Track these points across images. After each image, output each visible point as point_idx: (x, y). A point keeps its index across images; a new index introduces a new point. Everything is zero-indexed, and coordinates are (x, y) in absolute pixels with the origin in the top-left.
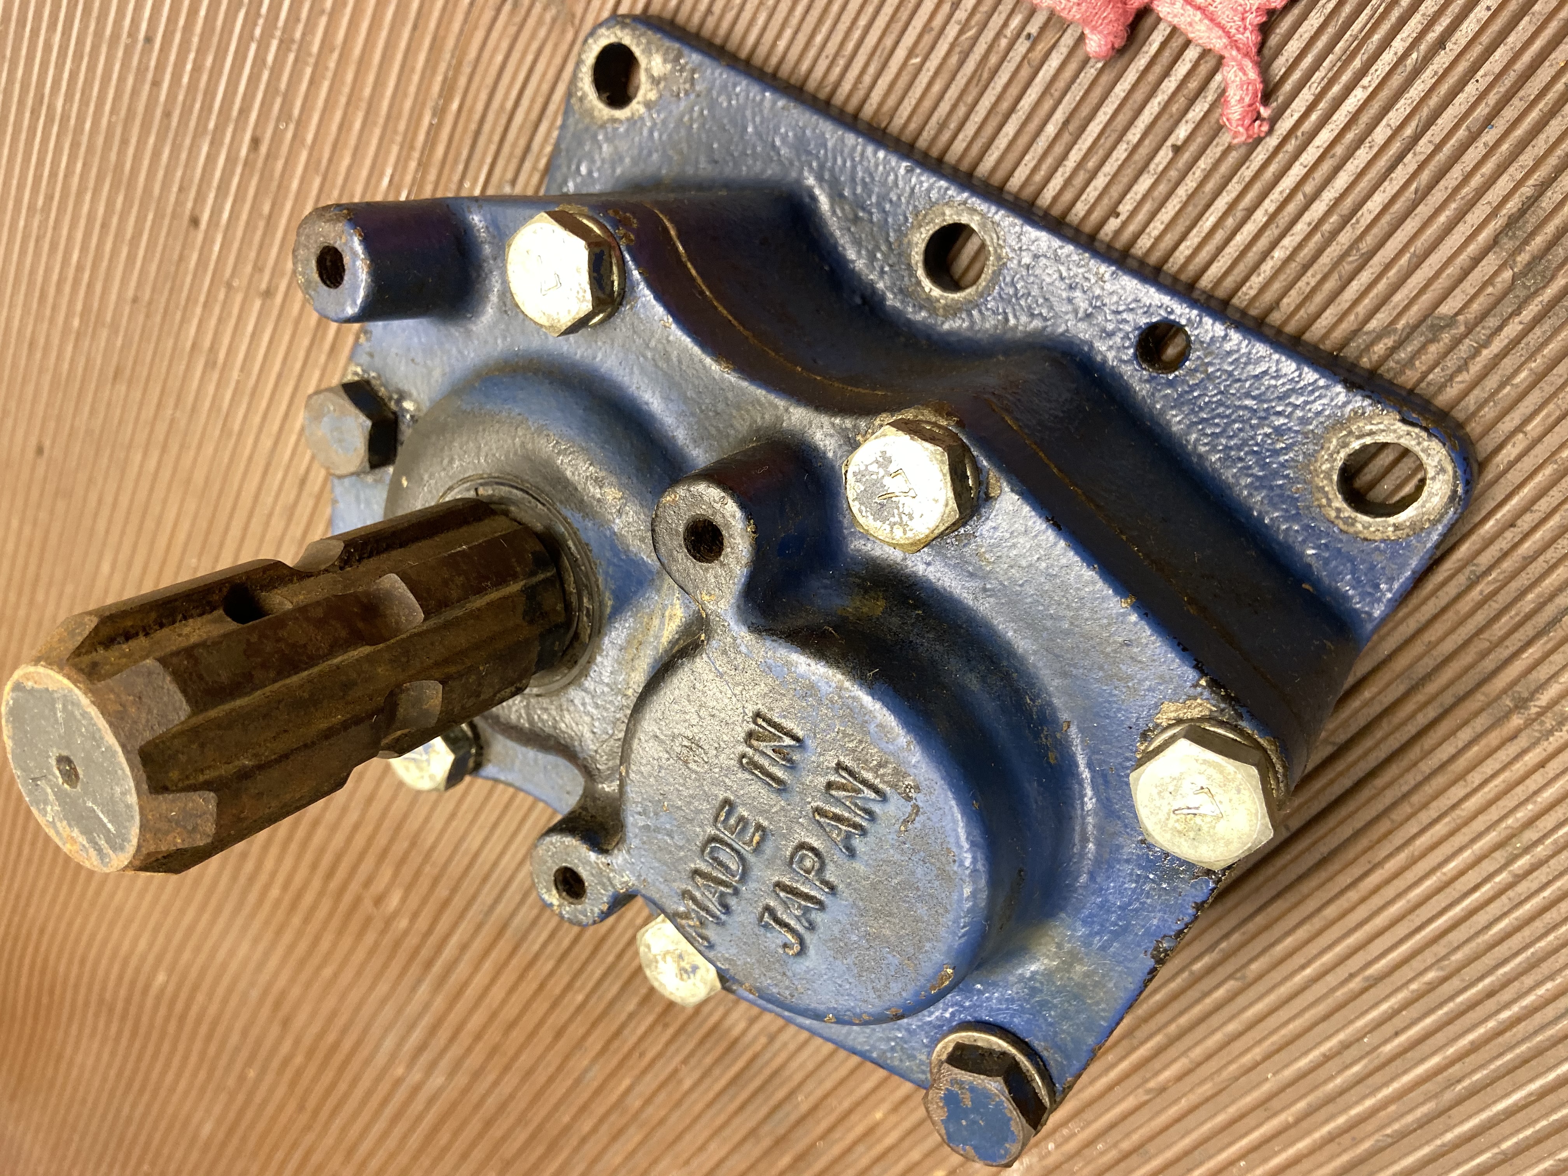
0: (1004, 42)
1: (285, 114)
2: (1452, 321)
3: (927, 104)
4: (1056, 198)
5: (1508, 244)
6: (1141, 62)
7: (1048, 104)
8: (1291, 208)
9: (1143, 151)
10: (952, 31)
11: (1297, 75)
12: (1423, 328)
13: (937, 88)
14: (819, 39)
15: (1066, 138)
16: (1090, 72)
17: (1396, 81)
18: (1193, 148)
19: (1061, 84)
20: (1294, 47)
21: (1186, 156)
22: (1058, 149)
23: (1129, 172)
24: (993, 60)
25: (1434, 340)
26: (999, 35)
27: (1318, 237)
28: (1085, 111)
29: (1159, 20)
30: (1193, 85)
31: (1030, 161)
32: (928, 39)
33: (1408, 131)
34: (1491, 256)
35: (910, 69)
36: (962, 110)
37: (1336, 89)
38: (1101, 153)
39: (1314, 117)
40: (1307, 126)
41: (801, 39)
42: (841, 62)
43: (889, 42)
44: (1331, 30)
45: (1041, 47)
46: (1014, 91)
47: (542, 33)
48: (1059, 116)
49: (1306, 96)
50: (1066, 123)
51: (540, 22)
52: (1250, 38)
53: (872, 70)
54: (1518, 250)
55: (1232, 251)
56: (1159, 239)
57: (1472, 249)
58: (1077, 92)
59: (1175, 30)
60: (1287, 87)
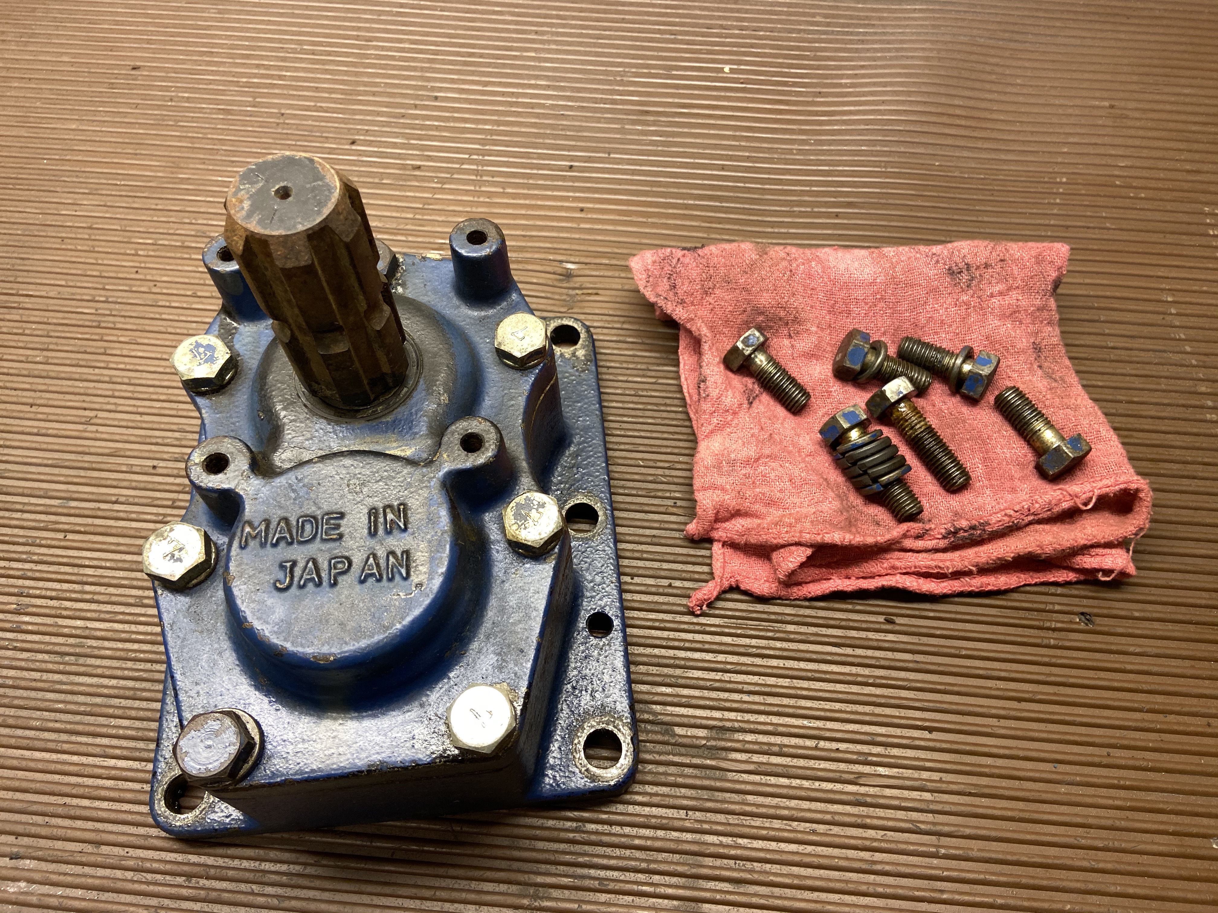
0: (668, 495)
1: (443, 181)
2: (675, 735)
3: (628, 477)
4: (623, 550)
5: (714, 733)
6: (692, 552)
7: (656, 525)
8: (676, 644)
9: (663, 573)
10: (660, 472)
11: (722, 612)
12: (664, 727)
13: (636, 477)
14: (625, 419)
15: (649, 540)
16: (677, 535)
17: (742, 650)
18: (675, 591)
19: (667, 526)
20: (730, 605)
21: (670, 591)
22: (643, 539)
23: (651, 572)
24: (660, 494)
25: (663, 735)
26: (670, 491)
27: (672, 661)
28: (663, 541)
29: (710, 549)
30: (696, 576)
31: (632, 530)
32: (651, 464)
33: (729, 667)
34: (706, 731)
35: (636, 462)
36: (634, 492)
37: (727, 630)
38: (651, 557)
39: (713, 629)
40: (708, 629)
41: (621, 412)
42: (622, 433)
43: (641, 448)
44: (744, 614)
45: (675, 510)
46: (653, 509)
47: (557, 297)
48: (655, 532)
49: (717, 621)
50: (654, 536)
51: (561, 294)
52: (726, 584)
53: (627, 447)
54: (715, 739)
55: (647, 632)
56: (633, 601)
57: (704, 722)
58: (667, 534)
59: (711, 557)
60: (717, 612)
